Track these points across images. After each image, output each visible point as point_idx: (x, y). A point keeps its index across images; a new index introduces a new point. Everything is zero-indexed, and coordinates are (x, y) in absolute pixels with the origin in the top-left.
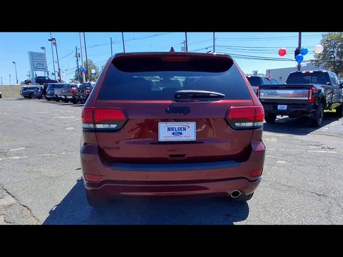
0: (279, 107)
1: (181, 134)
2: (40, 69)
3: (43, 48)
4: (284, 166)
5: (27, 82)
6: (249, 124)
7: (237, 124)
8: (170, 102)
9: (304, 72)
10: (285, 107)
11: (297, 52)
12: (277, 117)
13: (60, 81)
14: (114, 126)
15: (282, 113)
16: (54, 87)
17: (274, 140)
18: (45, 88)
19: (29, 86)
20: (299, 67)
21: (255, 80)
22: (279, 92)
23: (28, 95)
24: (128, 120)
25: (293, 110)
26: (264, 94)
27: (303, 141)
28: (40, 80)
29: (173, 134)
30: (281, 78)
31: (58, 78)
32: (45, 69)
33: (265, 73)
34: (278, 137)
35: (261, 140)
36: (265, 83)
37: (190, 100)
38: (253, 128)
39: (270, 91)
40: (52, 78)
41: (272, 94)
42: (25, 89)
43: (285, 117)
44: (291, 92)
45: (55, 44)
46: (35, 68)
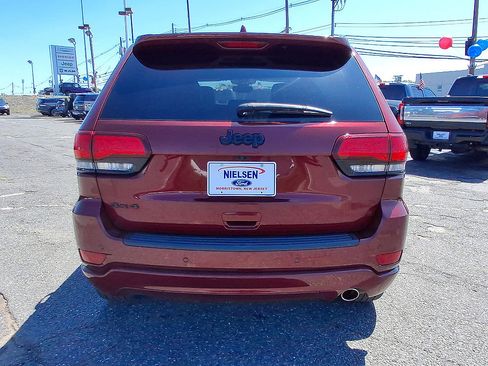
0: (436, 135)
1: (249, 183)
2: (67, 72)
3: (72, 40)
4: (441, 237)
5: (47, 91)
6: (379, 168)
7: (356, 168)
8: (229, 124)
9: (480, 77)
10: (446, 135)
11: (469, 43)
12: (432, 151)
13: (94, 90)
14: (127, 166)
15: (440, 145)
16: (83, 98)
17: (425, 190)
18: (72, 100)
19: (51, 96)
20: (472, 68)
21: (395, 90)
22: (436, 109)
23: (48, 110)
24: (152, 156)
25: (460, 140)
26: (411, 114)
27: (474, 193)
28: (65, 88)
29: (234, 183)
30: (440, 87)
31: (91, 86)
32: (74, 72)
33: (414, 80)
34: (432, 185)
35: (400, 198)
36: (413, 94)
37: (264, 121)
38: (385, 175)
39: (420, 108)
40: (84, 85)
41: (424, 113)
42: (44, 101)
43: (444, 151)
44: (457, 110)
45: (89, 33)
46: (59, 70)
